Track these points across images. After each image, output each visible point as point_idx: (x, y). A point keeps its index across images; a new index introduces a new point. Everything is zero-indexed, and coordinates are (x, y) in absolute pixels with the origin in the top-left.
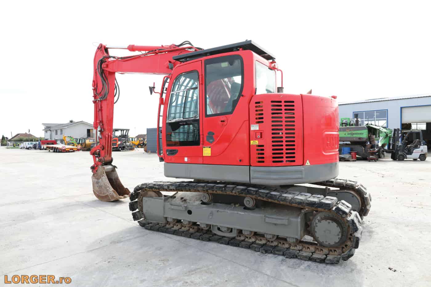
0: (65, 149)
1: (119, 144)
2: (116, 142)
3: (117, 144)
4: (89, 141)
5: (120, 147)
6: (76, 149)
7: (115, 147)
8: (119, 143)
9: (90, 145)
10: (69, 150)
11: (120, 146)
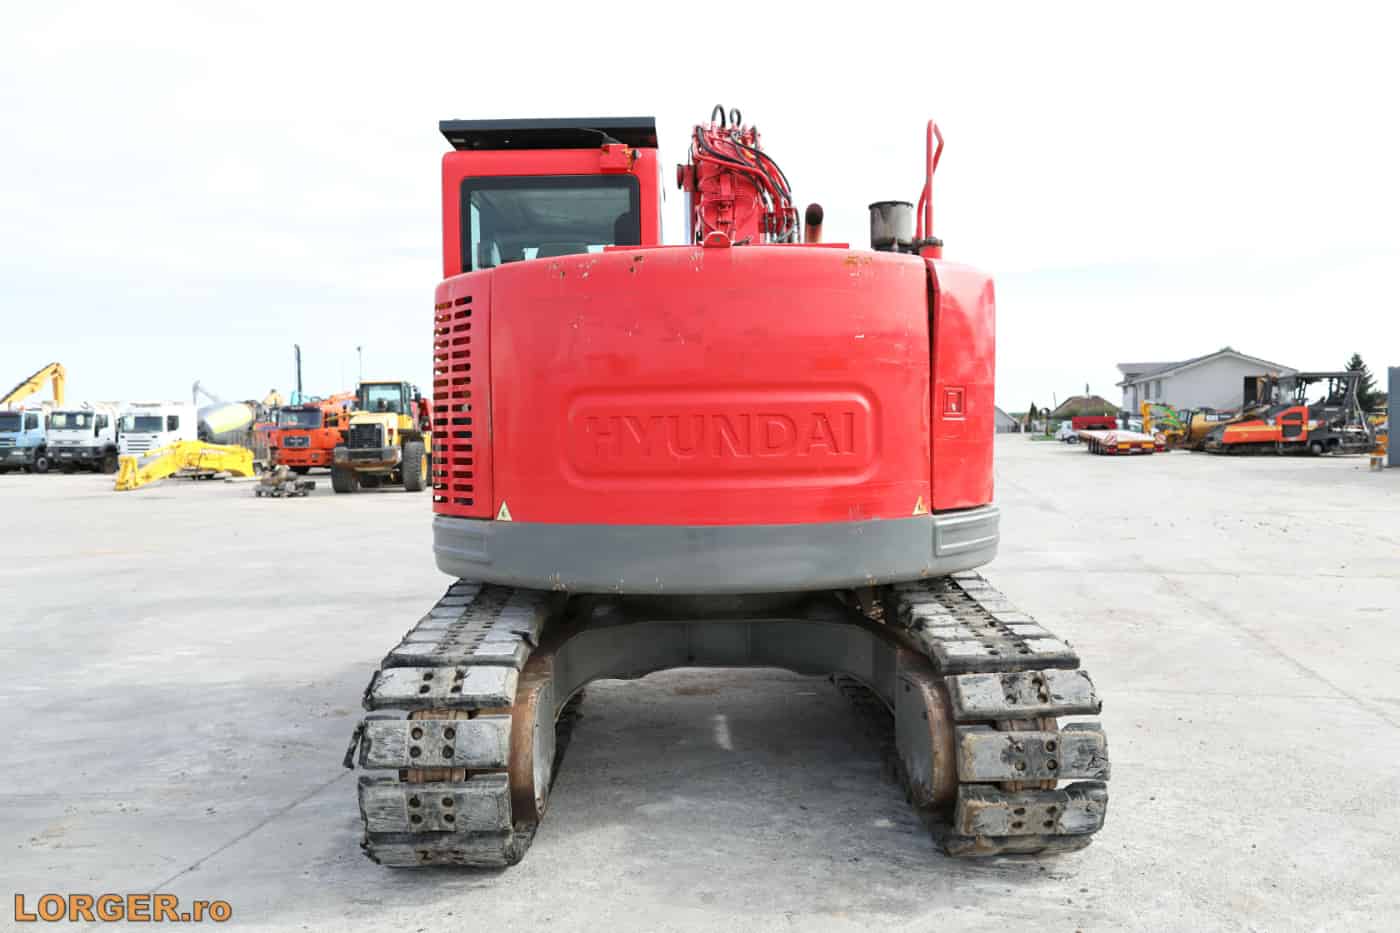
0: (1115, 444)
1: (1311, 429)
2: (1298, 422)
3: (1304, 428)
4: (1205, 420)
5: (1313, 443)
6: (1152, 446)
7: (1293, 439)
8: (1312, 424)
9: (1204, 434)
10: (1127, 446)
11: (1315, 438)
